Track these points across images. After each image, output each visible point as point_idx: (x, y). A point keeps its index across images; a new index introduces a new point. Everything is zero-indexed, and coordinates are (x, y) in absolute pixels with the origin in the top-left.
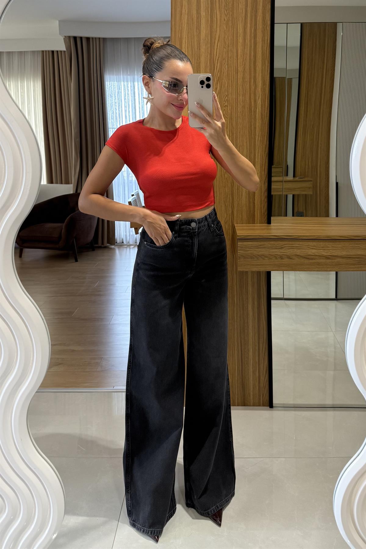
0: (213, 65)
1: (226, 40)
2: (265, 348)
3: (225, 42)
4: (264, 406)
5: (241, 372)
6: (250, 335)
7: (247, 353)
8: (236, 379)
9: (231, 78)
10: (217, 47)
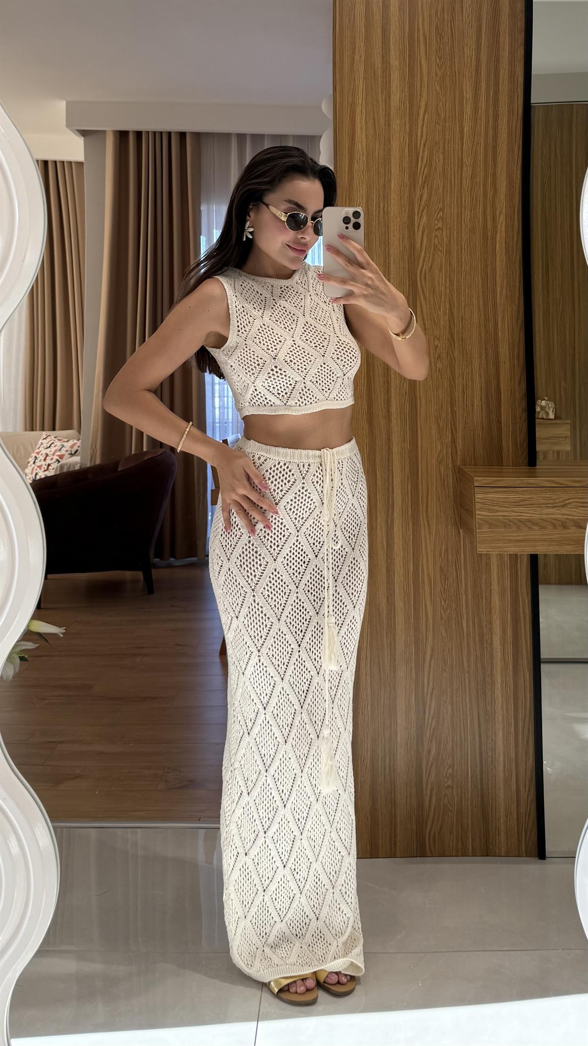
0: (414, 154)
1: (439, 110)
2: (529, 730)
3: (439, 114)
4: (529, 857)
5: (479, 780)
6: (497, 702)
7: (492, 740)
8: (470, 796)
9: (449, 176)
10: (422, 122)
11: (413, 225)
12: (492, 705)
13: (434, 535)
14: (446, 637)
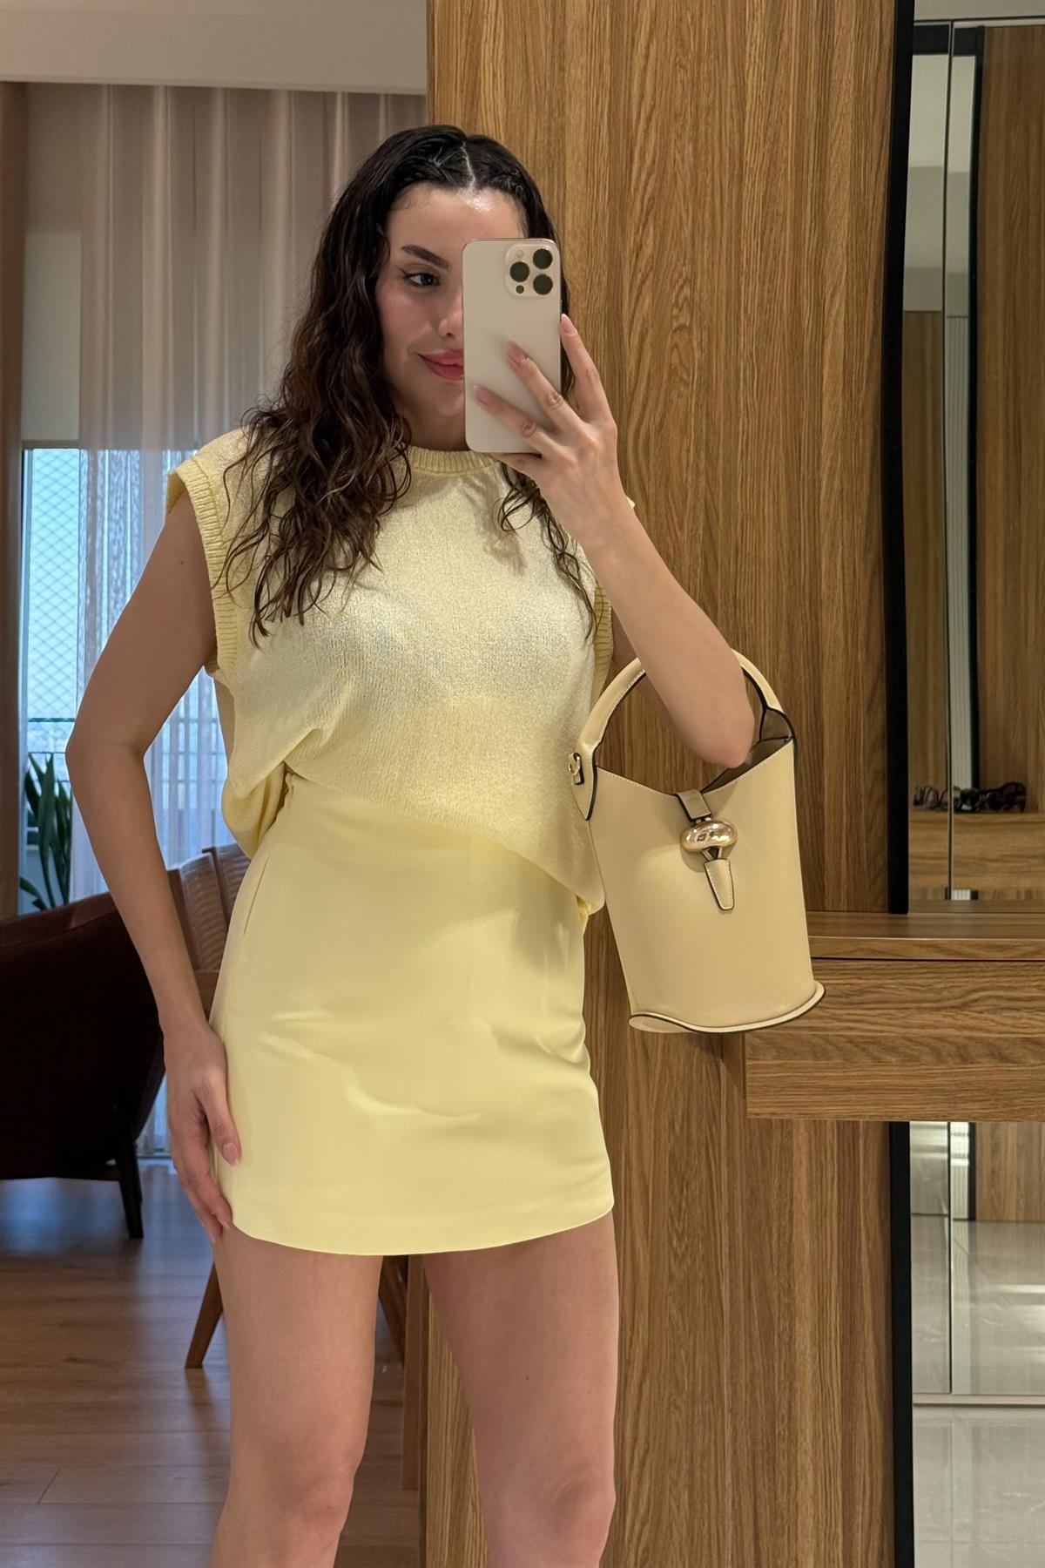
0: (622, 143)
1: (684, 32)
3: (682, 40)
6: (802, 1485)
9: (708, 199)
10: (642, 62)
11: (619, 318)
12: (789, 1491)
13: (657, 1080)
14: (681, 1324)
